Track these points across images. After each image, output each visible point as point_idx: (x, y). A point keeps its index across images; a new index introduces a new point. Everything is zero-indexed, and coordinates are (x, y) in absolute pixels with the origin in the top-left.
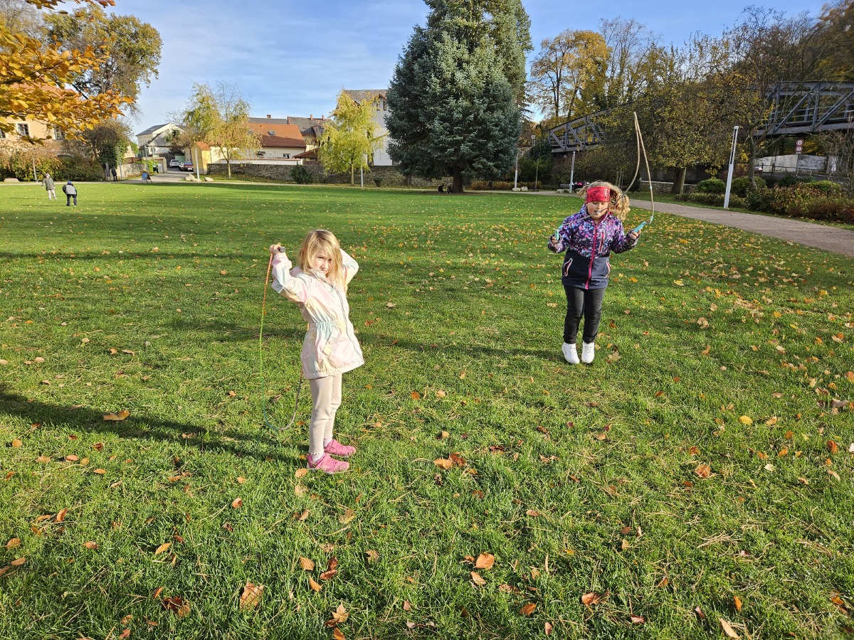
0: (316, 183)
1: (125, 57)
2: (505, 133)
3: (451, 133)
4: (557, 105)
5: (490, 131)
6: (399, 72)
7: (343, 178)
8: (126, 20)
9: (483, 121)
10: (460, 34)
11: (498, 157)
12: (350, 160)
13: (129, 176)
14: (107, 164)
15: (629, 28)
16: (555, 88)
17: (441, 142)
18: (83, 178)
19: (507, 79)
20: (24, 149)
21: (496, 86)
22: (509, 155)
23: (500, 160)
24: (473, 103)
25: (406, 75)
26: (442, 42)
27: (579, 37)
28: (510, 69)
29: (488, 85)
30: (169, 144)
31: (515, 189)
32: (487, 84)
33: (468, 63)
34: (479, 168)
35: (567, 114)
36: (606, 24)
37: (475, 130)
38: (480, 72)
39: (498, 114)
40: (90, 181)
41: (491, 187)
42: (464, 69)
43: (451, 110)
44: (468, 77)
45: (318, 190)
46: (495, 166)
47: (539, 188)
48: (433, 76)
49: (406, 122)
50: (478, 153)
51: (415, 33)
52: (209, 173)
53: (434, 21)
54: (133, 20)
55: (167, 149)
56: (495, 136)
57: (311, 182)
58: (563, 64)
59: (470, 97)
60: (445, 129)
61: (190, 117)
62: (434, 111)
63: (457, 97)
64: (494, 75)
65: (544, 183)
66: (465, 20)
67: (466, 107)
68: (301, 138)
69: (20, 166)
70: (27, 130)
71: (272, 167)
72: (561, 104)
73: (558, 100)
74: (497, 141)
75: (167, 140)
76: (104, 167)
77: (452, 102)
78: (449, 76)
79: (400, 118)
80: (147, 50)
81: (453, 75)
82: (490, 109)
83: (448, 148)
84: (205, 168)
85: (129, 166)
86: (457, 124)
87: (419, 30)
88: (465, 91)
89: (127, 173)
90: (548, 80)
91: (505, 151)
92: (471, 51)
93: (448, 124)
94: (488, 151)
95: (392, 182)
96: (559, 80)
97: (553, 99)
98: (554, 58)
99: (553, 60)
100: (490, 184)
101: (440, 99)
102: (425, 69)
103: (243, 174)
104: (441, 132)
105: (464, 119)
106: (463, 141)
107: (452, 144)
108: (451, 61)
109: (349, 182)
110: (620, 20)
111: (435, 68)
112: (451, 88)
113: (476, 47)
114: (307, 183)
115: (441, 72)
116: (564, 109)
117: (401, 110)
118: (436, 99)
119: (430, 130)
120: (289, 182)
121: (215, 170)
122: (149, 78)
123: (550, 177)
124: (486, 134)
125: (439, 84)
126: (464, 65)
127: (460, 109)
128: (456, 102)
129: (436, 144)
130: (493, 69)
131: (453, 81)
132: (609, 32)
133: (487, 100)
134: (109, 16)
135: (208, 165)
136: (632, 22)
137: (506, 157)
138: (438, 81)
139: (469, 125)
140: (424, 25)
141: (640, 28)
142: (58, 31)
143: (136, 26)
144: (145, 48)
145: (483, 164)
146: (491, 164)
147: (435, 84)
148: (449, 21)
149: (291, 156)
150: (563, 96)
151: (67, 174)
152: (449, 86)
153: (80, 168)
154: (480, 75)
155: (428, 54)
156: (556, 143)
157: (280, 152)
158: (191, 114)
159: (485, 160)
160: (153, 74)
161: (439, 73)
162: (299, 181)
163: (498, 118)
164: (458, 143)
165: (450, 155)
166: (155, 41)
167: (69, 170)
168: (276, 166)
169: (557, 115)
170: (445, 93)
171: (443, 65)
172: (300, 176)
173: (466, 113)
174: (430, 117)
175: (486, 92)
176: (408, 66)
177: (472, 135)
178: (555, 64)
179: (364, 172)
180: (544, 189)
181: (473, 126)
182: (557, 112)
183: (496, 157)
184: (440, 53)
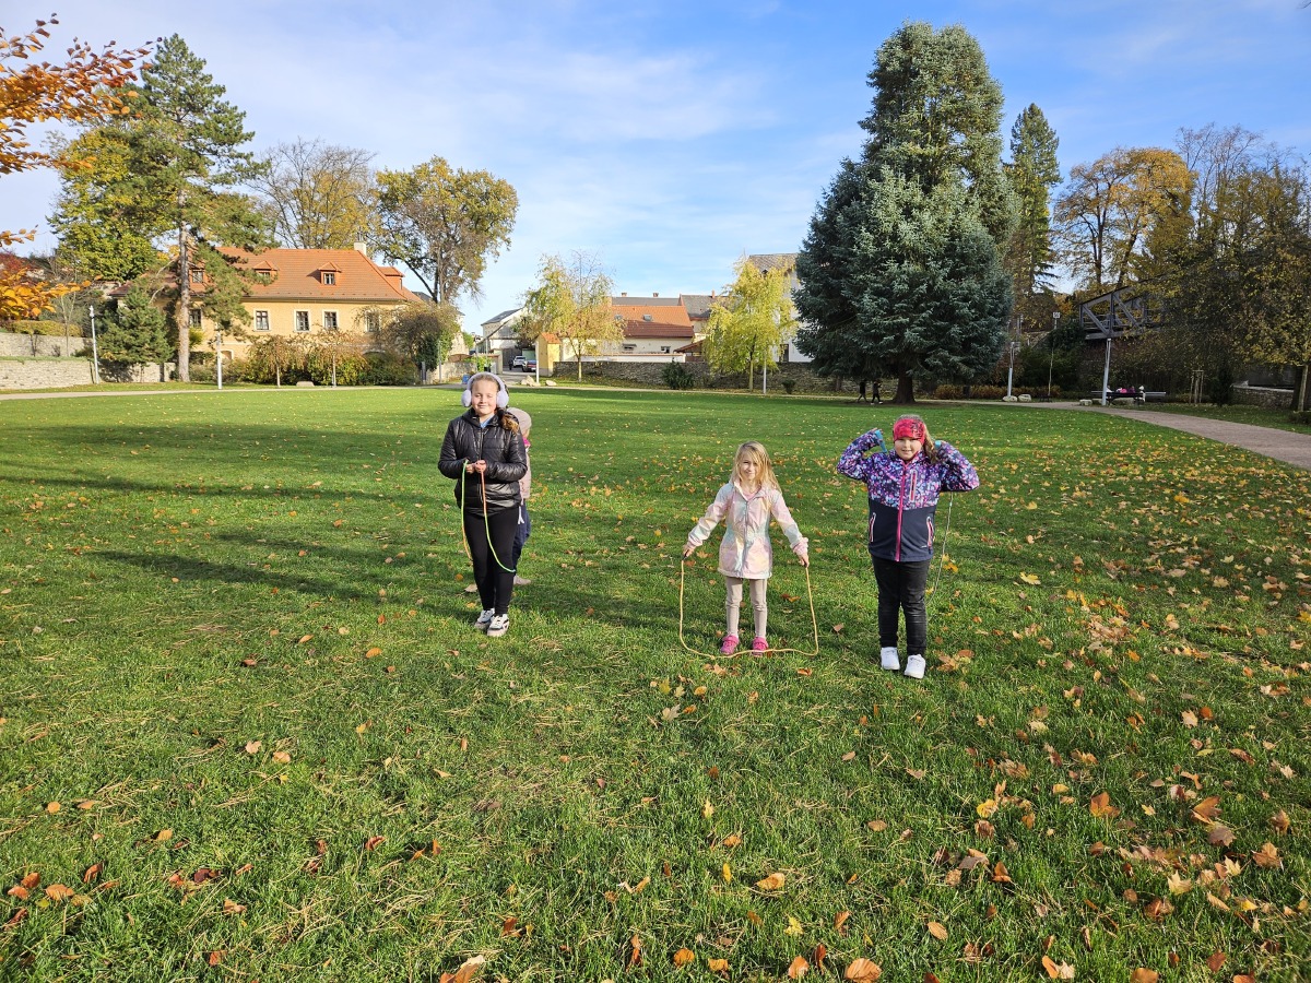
0: (699, 387)
1: (472, 223)
2: (983, 311)
3: (890, 312)
4: (1098, 265)
5: (953, 308)
6: (815, 226)
7: (739, 380)
8: (477, 177)
9: (944, 294)
10: (909, 167)
11: (970, 348)
12: (748, 354)
13: (452, 379)
14: (423, 363)
15: (1233, 138)
16: (1097, 239)
17: (874, 326)
18: (391, 382)
19: (986, 229)
20: (325, 344)
21: (967, 241)
22: (989, 344)
23: (973, 353)
24: (927, 267)
25: (826, 230)
26: (880, 180)
27: (1137, 158)
28: (992, 213)
29: (953, 239)
30: (517, 335)
31: (1009, 398)
32: (953, 237)
33: (920, 208)
34: (937, 366)
35: (1117, 278)
36: (1189, 136)
37: (929, 308)
38: (939, 221)
39: (970, 283)
40: (399, 385)
41: (966, 395)
42: (913, 218)
43: (891, 279)
44: (920, 229)
45: (704, 398)
46: (963, 362)
47: (1055, 396)
48: (863, 229)
49: (822, 298)
50: (934, 342)
51: (842, 170)
52: (556, 374)
53: (873, 151)
54: (484, 175)
55: (514, 342)
56: (963, 316)
57: (692, 387)
58: (1108, 200)
59: (922, 258)
60: (880, 306)
61: (534, 300)
62: (864, 281)
63: (899, 259)
64: (963, 224)
65: (1065, 388)
66: (918, 147)
67: (915, 274)
68: (687, 323)
69: (317, 366)
70: (335, 320)
71: (638, 365)
72: (1106, 262)
73: (1100, 257)
74: (967, 324)
75: (515, 331)
76: (420, 367)
77: (893, 267)
78: (890, 229)
79: (813, 293)
80: (499, 213)
81: (895, 227)
82: (955, 275)
83: (885, 335)
84: (551, 367)
85: (453, 365)
86: (899, 299)
87: (849, 166)
88: (914, 250)
89: (450, 375)
90: (1083, 228)
91: (982, 339)
92: (927, 191)
93: (885, 300)
94: (952, 339)
95: (812, 387)
96: (1101, 227)
97: (1091, 256)
98: (1094, 192)
99: (1092, 196)
100: (966, 391)
101: (873, 264)
102: (853, 221)
103: (599, 375)
104: (874, 312)
105: (910, 292)
106: (908, 325)
107: (890, 329)
108: (892, 207)
109: (746, 387)
110: (1214, 130)
111: (867, 219)
112: (892, 247)
113: (936, 184)
114: (685, 388)
115: (877, 223)
116: (1112, 271)
117: (816, 281)
118: (869, 263)
119: (859, 310)
120: (660, 386)
121: (564, 370)
122: (498, 250)
123: (1076, 379)
124: (949, 314)
125: (874, 241)
126: (914, 212)
127: (904, 277)
128: (899, 267)
129: (866, 330)
130: (961, 216)
131: (894, 237)
132: (1195, 147)
133: (951, 262)
134: (455, 173)
135: (556, 363)
136: (1238, 130)
137: (982, 348)
138: (872, 237)
139: (920, 300)
140: (857, 158)
141: (1251, 139)
142: (393, 194)
143: (488, 183)
144: (495, 211)
145: (944, 360)
146: (956, 359)
147: (866, 241)
148: (893, 149)
149: (671, 350)
150: (1109, 251)
151: (372, 376)
152: (888, 244)
153: (390, 367)
154: (941, 225)
155: (859, 198)
156: (1095, 325)
157: (657, 345)
158: (535, 295)
159: (946, 353)
160: (504, 245)
161: (873, 225)
162: (674, 385)
163: (969, 288)
164: (901, 327)
165: (889, 345)
166: (510, 202)
167: (377, 371)
168: (645, 364)
169: (1099, 281)
170: (881, 254)
171: (880, 214)
172: (675, 377)
173: (914, 282)
174: (859, 290)
175: (950, 250)
176: (830, 216)
177: (924, 315)
178: (1096, 201)
179: (768, 372)
180: (1066, 398)
181: (926, 301)
182: (1099, 275)
183: (966, 346)
184: (876, 196)
